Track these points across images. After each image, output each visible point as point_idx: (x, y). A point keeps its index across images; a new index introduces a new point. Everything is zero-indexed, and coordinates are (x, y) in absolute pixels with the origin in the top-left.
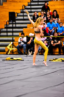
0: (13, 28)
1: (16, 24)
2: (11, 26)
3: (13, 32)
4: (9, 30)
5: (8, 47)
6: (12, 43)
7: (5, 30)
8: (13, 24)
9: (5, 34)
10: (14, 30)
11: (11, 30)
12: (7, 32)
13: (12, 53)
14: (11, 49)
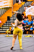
0: (9, 23)
1: (10, 21)
2: (8, 22)
3: (9, 25)
4: (7, 24)
5: (7, 31)
6: (8, 29)
7: (6, 24)
8: (9, 21)
9: (6, 26)
10: (10, 24)
11: (8, 24)
12: (6, 25)
13: (9, 33)
14: (8, 32)
